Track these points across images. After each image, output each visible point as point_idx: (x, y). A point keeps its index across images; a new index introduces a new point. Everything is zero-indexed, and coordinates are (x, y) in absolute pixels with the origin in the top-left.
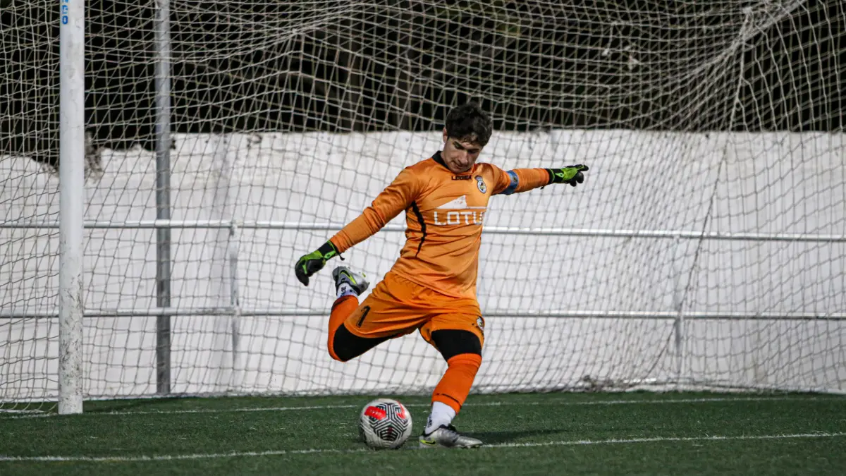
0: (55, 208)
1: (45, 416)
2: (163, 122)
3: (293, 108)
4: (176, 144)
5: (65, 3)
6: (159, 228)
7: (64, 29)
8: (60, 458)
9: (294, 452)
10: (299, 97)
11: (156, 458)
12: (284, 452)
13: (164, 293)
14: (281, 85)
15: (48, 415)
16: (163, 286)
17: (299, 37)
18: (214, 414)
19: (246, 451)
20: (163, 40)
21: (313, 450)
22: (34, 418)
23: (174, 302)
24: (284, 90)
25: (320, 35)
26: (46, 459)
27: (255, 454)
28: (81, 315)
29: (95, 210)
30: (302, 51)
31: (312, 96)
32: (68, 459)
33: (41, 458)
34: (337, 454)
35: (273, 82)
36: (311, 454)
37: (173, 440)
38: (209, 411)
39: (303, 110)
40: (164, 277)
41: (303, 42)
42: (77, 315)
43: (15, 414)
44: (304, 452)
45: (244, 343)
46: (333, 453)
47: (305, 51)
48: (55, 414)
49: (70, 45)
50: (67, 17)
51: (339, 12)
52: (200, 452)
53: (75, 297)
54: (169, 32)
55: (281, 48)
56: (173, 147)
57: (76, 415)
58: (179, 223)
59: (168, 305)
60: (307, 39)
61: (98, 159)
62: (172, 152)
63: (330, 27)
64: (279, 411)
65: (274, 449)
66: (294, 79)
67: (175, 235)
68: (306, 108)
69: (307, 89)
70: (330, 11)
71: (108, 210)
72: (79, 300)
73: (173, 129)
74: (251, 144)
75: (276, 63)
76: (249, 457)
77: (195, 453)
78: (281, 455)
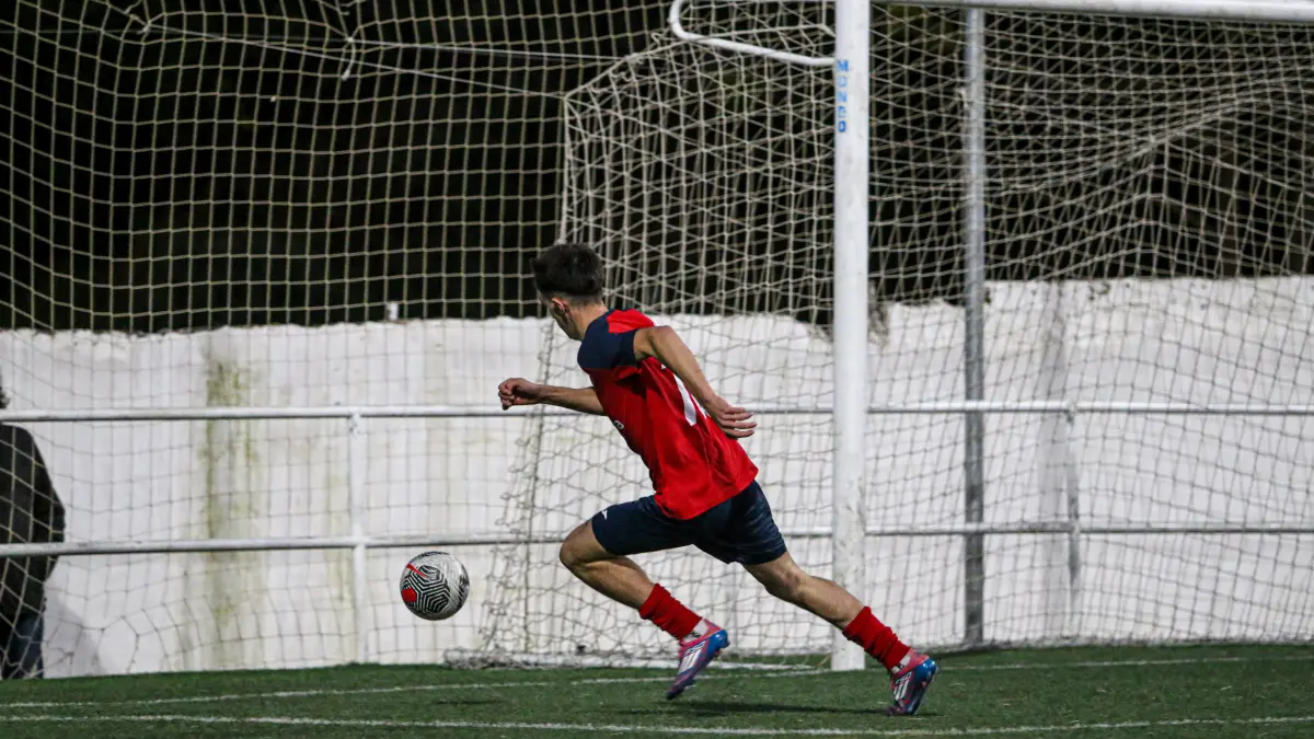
0: (828, 387)
1: (812, 673)
2: (975, 268)
3: (1157, 246)
4: (991, 296)
5: (842, 104)
6: (968, 413)
7: (840, 138)
8: (838, 732)
9: (1161, 723)
10: (1165, 231)
11: (970, 731)
12: (1147, 723)
13: (975, 504)
14: (1139, 215)
15: (817, 672)
16: (974, 493)
17: (1161, 147)
18: (1046, 671)
19: (1094, 722)
20: (975, 151)
21: (1187, 721)
22: (799, 676)
23: (988, 516)
24: (1144, 222)
25: (1192, 143)
26: (819, 732)
27: (1106, 726)
28: (862, 534)
29: (882, 389)
30: (1166, 166)
31: (1182, 230)
32: (849, 732)
33: (812, 732)
34: (1221, 726)
35: (1127, 210)
36: (1184, 726)
37: (991, 706)
38: (1038, 665)
39: (1170, 249)
40: (975, 482)
41: (1167, 153)
42: (857, 535)
43: (771, 671)
44: (1175, 723)
45: (1088, 575)
46: (1217, 724)
47: (1171, 166)
48: (826, 670)
49: (849, 160)
50: (843, 123)
51: (1218, 113)
52: (1031, 723)
53: (854, 508)
54: (983, 137)
55: (1138, 163)
56: (988, 301)
57: (855, 673)
58: (997, 404)
59: (980, 519)
60: (1171, 150)
61: (883, 317)
62: (986, 307)
63: (1206, 133)
64: (1135, 666)
65: (1134, 720)
66: (1156, 205)
67: (991, 422)
68: (1174, 246)
69: (1175, 219)
70: (1206, 112)
71: (899, 388)
72: (860, 512)
73: (988, 277)
74: (1096, 296)
75: (1131, 185)
76: (1100, 730)
77: (1024, 724)
78: (1143, 727)
